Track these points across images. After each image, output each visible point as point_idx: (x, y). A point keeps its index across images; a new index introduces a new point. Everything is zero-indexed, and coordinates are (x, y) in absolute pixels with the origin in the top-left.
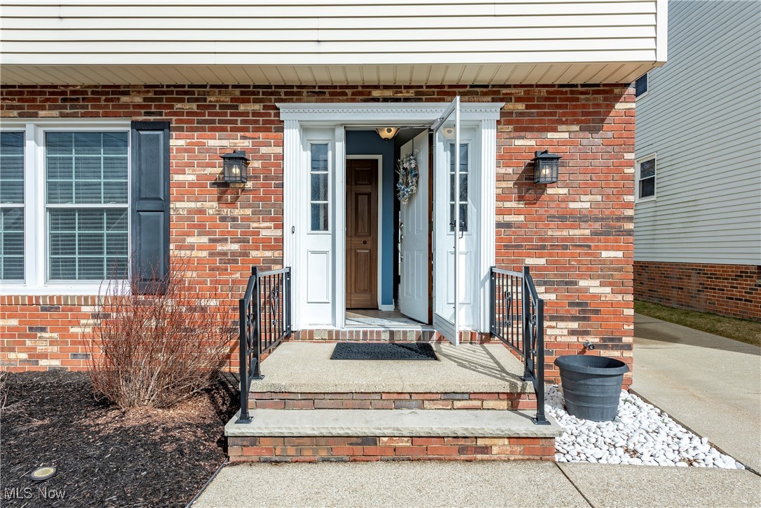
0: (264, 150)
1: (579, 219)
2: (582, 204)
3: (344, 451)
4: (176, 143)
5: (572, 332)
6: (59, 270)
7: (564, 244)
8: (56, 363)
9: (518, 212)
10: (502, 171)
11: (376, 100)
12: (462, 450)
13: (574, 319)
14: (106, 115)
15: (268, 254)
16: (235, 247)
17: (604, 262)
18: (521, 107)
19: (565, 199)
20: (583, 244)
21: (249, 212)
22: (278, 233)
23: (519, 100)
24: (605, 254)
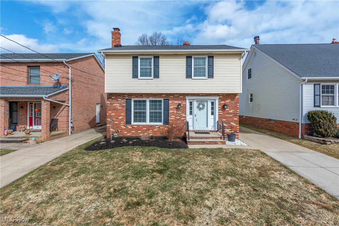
0: (183, 103)
1: (231, 114)
2: (231, 111)
3: (201, 143)
4: (170, 102)
5: (230, 131)
6: (151, 121)
7: (228, 117)
8: (152, 135)
9: (222, 112)
10: (219, 106)
11: (200, 96)
13: (230, 128)
14: (160, 98)
15: (184, 119)
16: (179, 118)
17: (234, 120)
18: (222, 97)
19: (229, 111)
20: (231, 117)
21: (181, 112)
22: (185, 115)
23: (222, 96)
24: (235, 119)
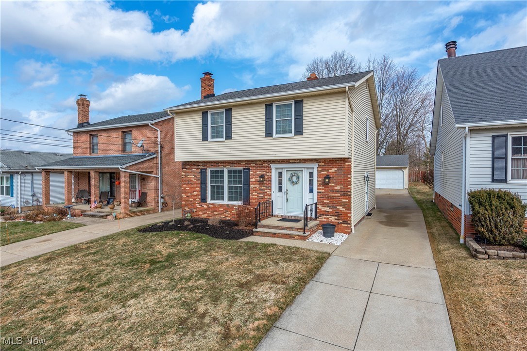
0: (268, 174)
1: (338, 191)
2: (338, 188)
4: (251, 173)
5: (336, 219)
6: (230, 199)
7: (333, 197)
8: (229, 218)
9: (323, 189)
10: (319, 179)
11: (291, 163)
12: (290, 237)
13: (336, 216)
14: (238, 167)
15: (269, 197)
16: (262, 195)
17: (343, 202)
18: (323, 164)
19: (334, 186)
20: (338, 198)
21: (265, 188)
22: (270, 193)
23: (323, 162)
24: (343, 200)
